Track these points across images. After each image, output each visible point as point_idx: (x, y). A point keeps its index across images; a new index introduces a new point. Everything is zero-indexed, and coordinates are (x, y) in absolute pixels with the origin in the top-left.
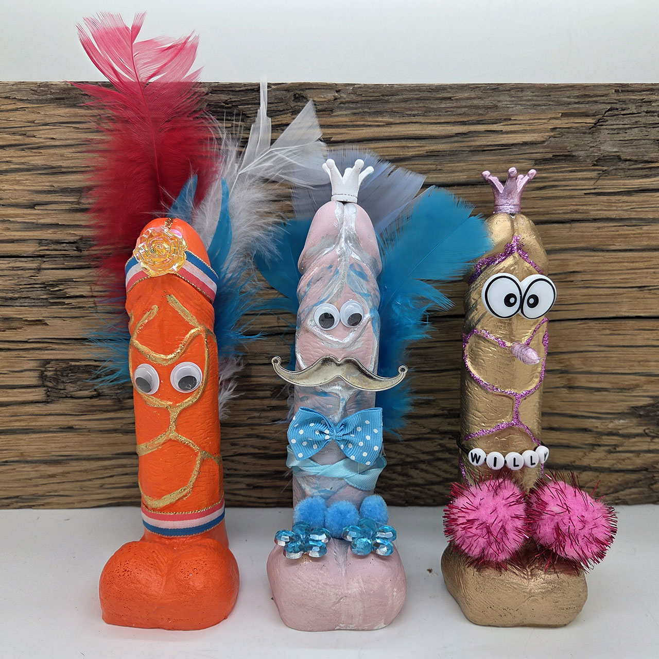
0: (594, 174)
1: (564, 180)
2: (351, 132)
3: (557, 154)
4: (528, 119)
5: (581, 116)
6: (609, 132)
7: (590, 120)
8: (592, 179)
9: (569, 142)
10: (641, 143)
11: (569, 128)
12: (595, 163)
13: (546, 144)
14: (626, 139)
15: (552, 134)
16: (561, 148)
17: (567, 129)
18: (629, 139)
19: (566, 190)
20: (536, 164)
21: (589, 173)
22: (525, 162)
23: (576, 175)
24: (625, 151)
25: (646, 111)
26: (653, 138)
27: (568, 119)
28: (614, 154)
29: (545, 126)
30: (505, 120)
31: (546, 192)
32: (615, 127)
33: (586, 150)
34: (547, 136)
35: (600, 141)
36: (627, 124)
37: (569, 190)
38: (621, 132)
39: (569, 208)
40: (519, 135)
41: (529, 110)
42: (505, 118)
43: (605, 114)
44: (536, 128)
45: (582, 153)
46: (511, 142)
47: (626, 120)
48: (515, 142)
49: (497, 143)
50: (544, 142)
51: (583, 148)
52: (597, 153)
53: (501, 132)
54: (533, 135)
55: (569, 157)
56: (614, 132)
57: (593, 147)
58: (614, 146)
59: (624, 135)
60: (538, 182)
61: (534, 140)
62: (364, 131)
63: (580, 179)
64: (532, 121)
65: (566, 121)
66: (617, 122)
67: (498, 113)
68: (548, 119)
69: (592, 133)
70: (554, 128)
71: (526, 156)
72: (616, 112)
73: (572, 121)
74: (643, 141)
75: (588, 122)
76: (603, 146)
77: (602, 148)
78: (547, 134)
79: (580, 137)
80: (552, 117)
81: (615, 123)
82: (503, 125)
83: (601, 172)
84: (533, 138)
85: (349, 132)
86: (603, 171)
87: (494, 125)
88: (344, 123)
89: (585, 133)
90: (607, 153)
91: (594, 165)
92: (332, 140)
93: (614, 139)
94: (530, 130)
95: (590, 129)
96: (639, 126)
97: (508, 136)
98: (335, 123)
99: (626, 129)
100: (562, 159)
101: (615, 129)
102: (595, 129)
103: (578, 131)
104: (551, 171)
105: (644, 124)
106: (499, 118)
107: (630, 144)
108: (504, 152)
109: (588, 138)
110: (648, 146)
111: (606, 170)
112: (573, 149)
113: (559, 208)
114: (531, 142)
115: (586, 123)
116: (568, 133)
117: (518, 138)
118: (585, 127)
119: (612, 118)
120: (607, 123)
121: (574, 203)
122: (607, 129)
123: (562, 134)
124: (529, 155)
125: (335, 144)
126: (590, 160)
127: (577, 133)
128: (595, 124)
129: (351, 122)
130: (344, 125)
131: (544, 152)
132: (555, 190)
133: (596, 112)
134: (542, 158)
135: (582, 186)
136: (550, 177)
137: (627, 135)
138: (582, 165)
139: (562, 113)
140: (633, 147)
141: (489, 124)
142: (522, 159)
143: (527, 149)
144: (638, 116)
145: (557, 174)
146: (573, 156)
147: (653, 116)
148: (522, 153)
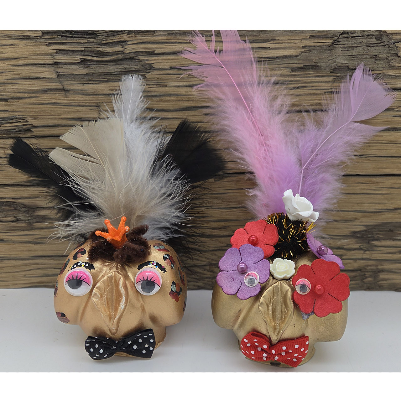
0: (331, 79)
1: (311, 82)
2: (168, 47)
3: (307, 64)
4: (287, 39)
5: (323, 38)
6: (342, 49)
7: (329, 41)
8: (330, 82)
9: (314, 57)
10: (363, 58)
11: (314, 46)
12: (332, 71)
13: (299, 57)
14: (353, 54)
15: (303, 50)
16: (309, 60)
17: (314, 47)
18: (356, 54)
19: (312, 89)
20: (292, 71)
21: (328, 78)
22: (285, 70)
23: (319, 79)
24: (353, 63)
25: (367, 34)
26: (371, 54)
27: (313, 40)
28: (345, 65)
29: (299, 45)
30: (272, 40)
31: (299, 91)
32: (346, 46)
33: (326, 62)
34: (300, 52)
35: (335, 56)
36: (355, 44)
37: (315, 89)
38: (350, 49)
39: (314, 102)
40: (281, 51)
41: (288, 33)
42: (271, 38)
43: (339, 36)
44: (292, 46)
45: (323, 64)
46: (276, 55)
47: (354, 41)
48: (278, 55)
49: (267, 56)
50: (297, 56)
51: (324, 61)
52: (334, 64)
53: (269, 48)
54: (290, 50)
55: (315, 67)
56: (345, 49)
57: (331, 60)
58: (345, 59)
59: (352, 51)
60: (294, 84)
61: (291, 54)
62: (176, 46)
63: (321, 82)
64: (289, 41)
65: (313, 41)
66: (348, 42)
67: (267, 34)
68: (300, 39)
69: (331, 50)
70: (304, 46)
71: (286, 65)
72: (347, 35)
73: (316, 41)
74: (365, 56)
75: (327, 42)
76: (338, 60)
77: (337, 60)
78: (300, 50)
79: (322, 53)
80: (303, 38)
81: (346, 43)
82: (270, 44)
83: (336, 77)
84: (290, 53)
85: (166, 47)
86: (337, 77)
87: (264, 43)
88: (163, 41)
89: (325, 50)
90: (341, 64)
91: (331, 73)
92: (155, 52)
93: (346, 54)
94: (288, 47)
95: (329, 47)
96: (362, 45)
97: (274, 51)
98: (157, 40)
99: (353, 47)
100: (310, 68)
101: (346, 47)
102: (332, 47)
103: (321, 49)
104: (302, 76)
105: (365, 44)
106: (267, 38)
107: (356, 58)
108: (271, 63)
109: (327, 54)
110: (368, 59)
111: (339, 76)
112: (317, 61)
113: (308, 102)
114: (289, 56)
115: (326, 43)
116: (314, 49)
117: (280, 52)
118: (326, 45)
119: (344, 39)
120: (341, 43)
121: (318, 99)
122: (340, 47)
123: (310, 51)
124: (288, 65)
125: (158, 55)
126: (329, 69)
127: (320, 50)
128: (333, 43)
129: (168, 40)
130: (163, 42)
131: (298, 62)
132: (305, 89)
133: (333, 35)
134: (296, 67)
135: (323, 87)
136: (302, 80)
137: (354, 51)
138: (323, 72)
139: (310, 36)
140: (357, 60)
141: (260, 42)
142: (283, 67)
143: (286, 61)
144: (362, 38)
145: (306, 79)
146: (318, 66)
147: (372, 38)
148: (283, 63)
